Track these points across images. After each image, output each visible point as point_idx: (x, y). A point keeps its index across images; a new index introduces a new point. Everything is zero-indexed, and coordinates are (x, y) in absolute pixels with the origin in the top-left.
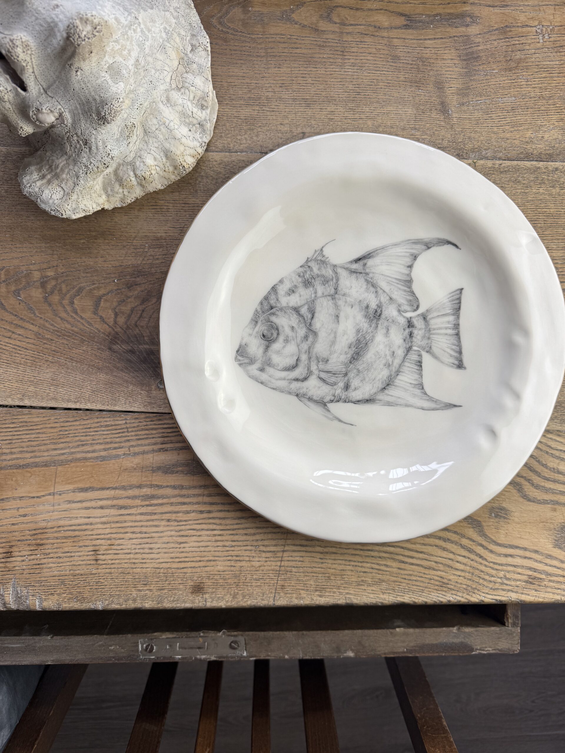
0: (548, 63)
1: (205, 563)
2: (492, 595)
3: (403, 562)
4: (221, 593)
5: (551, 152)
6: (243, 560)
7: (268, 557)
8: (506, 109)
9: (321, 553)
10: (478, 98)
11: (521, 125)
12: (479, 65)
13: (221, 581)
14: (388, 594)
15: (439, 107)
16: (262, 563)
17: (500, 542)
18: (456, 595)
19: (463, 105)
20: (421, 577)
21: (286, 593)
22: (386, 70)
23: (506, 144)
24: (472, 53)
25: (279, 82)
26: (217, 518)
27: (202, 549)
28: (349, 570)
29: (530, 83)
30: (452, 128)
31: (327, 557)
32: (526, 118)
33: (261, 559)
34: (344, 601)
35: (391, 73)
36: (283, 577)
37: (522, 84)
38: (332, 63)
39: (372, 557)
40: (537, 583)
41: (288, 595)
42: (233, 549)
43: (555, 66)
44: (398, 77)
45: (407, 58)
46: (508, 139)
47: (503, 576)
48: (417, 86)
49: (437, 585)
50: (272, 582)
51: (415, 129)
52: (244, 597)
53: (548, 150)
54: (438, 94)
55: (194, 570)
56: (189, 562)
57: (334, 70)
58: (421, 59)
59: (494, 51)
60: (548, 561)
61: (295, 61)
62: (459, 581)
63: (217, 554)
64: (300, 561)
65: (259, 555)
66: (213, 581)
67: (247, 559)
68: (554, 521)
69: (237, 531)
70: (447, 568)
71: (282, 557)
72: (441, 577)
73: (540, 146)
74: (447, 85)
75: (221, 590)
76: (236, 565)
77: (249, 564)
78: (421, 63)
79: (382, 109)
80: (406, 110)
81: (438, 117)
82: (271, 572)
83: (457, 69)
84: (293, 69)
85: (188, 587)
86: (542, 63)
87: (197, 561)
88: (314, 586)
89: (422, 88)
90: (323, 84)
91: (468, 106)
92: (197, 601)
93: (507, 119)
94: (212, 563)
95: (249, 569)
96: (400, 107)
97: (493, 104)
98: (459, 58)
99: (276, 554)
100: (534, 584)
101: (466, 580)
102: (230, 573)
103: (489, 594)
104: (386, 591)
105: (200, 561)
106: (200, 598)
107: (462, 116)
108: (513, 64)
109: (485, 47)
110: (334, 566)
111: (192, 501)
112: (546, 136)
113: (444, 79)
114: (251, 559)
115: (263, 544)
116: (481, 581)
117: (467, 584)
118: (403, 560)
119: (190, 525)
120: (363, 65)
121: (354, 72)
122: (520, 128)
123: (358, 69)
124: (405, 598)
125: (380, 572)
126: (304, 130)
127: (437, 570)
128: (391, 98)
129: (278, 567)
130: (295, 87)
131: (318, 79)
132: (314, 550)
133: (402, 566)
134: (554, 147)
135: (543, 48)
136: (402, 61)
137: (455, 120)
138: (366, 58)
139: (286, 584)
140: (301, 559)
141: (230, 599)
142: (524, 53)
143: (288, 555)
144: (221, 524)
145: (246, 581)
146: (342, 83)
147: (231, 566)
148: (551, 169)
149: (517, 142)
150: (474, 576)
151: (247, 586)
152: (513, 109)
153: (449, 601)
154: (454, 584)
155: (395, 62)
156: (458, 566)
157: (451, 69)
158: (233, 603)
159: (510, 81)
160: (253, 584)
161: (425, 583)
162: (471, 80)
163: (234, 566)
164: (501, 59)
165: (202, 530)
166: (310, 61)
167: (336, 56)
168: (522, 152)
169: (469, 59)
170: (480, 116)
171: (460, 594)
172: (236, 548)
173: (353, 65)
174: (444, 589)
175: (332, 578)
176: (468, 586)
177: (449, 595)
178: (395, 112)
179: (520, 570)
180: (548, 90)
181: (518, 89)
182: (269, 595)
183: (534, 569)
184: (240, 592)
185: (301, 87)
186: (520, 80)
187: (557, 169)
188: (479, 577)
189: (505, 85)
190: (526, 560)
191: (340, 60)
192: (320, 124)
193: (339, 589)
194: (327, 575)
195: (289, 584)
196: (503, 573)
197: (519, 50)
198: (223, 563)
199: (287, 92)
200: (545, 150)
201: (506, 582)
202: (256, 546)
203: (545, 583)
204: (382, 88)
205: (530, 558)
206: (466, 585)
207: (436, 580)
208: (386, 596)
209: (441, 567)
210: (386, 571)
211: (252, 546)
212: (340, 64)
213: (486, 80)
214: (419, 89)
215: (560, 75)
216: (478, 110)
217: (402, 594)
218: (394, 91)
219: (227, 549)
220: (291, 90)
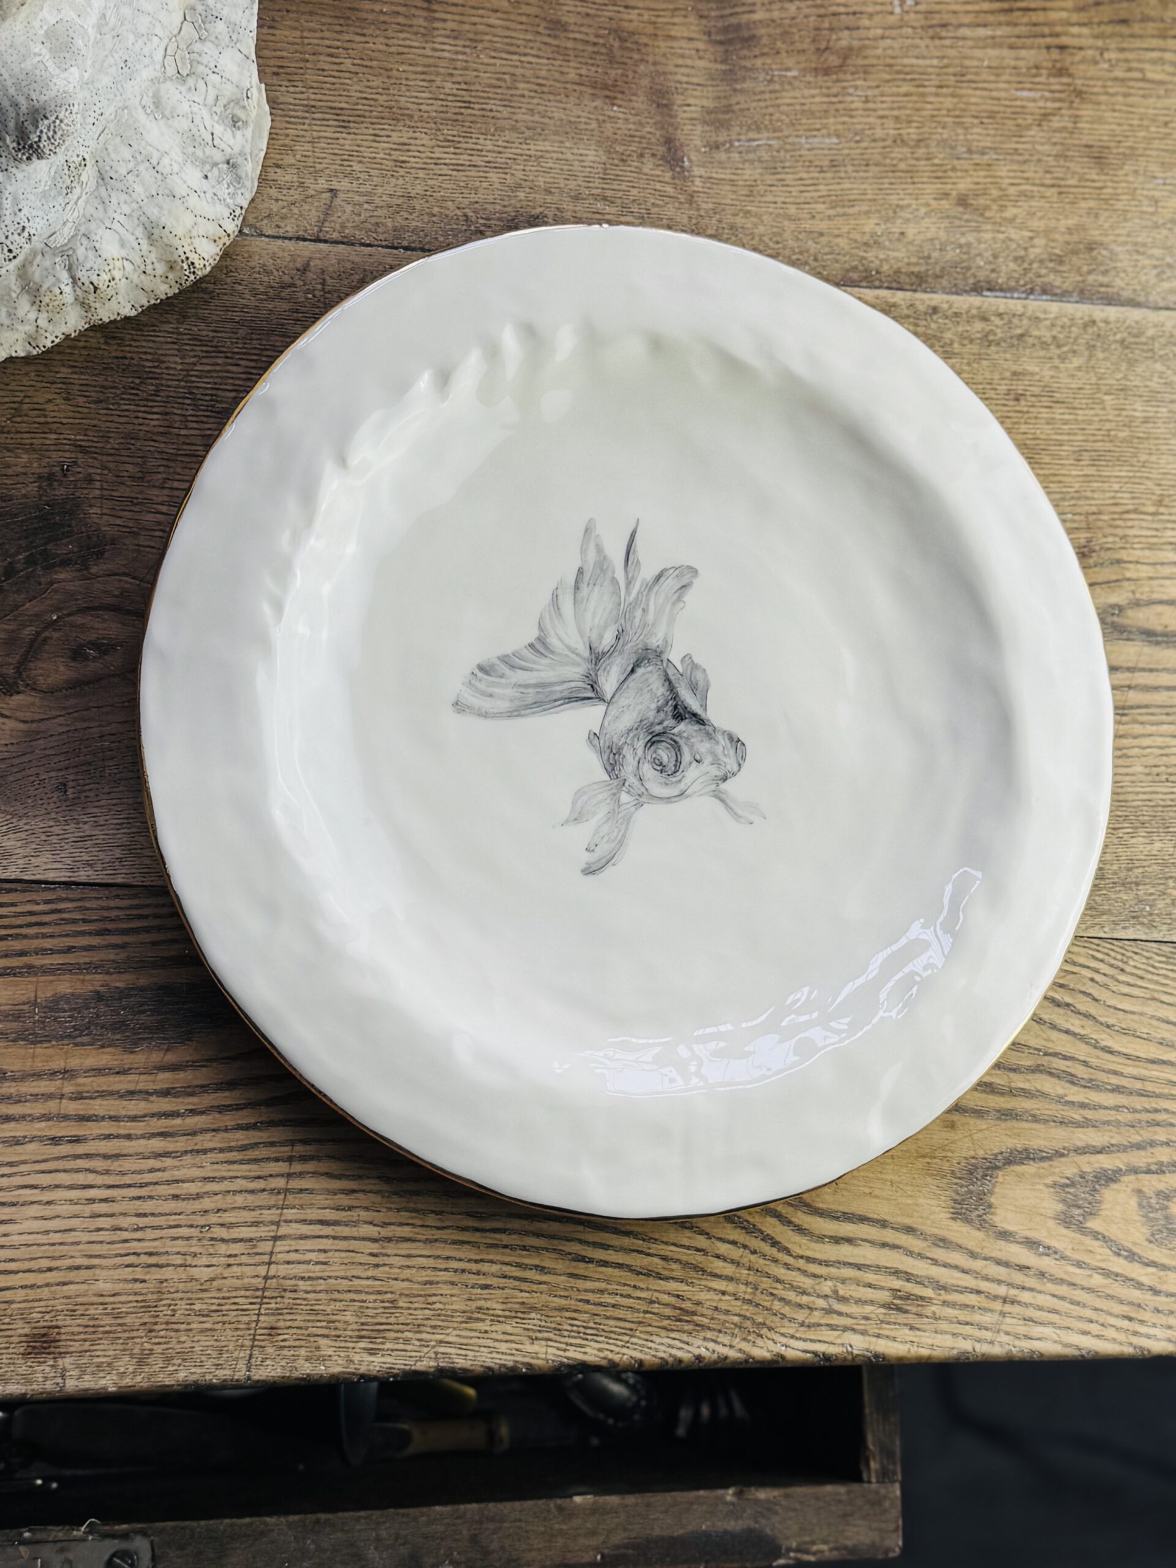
0: (914, 61)
1: (62, 1274)
2: (805, 1340)
3: (583, 1259)
4: (105, 1350)
5: (923, 268)
6: (168, 1265)
7: (236, 1256)
8: (817, 163)
9: (375, 1240)
10: (751, 135)
11: (852, 203)
12: (755, 57)
13: (108, 1320)
14: (544, 1343)
15: (661, 150)
16: (218, 1270)
17: (821, 1205)
18: (715, 1341)
19: (717, 147)
20: (629, 1296)
21: (282, 1347)
22: (533, 52)
23: (819, 246)
24: (738, 27)
25: (272, 62)
26: (98, 1155)
27: (57, 1238)
28: (445, 1282)
29: (871, 105)
30: (691, 202)
31: (389, 1252)
32: (863, 186)
33: (214, 1261)
34: (433, 1364)
35: (545, 61)
36: (273, 1306)
37: (853, 106)
38: (402, 28)
39: (506, 1247)
40: (914, 1309)
41: (285, 1352)
42: (138, 1235)
43: (930, 70)
44: (562, 73)
45: (583, 29)
46: (821, 234)
47: (829, 1293)
48: (607, 97)
49: (669, 1318)
50: (246, 1319)
51: (605, 198)
52: (168, 1360)
53: (916, 264)
54: (658, 118)
55: (32, 1294)
56: (18, 1272)
57: (407, 43)
58: (617, 32)
59: (790, 26)
60: (940, 1254)
61: (311, 13)
62: (723, 1306)
63: (96, 1249)
64: (317, 1263)
65: (211, 1251)
66: (84, 1321)
67: (179, 1260)
68: (949, 1154)
69: (151, 1187)
70: (693, 1274)
71: (272, 1253)
72: (678, 1296)
73: (896, 254)
74: (679, 99)
75: (105, 1344)
76: (147, 1277)
77: (182, 1274)
78: (617, 44)
79: (524, 146)
80: (581, 151)
81: (658, 172)
82: (242, 1293)
83: (701, 64)
84: (305, 34)
85: (15, 1339)
86: (899, 61)
87: (40, 1271)
88: (355, 1327)
89: (619, 102)
90: (380, 75)
91: (728, 151)
92: (39, 1377)
93: (821, 187)
94: (84, 1274)
95: (181, 1286)
96: (568, 144)
97: (786, 151)
98: (706, 38)
99: (255, 1246)
100: (906, 1312)
101: (739, 1303)
102: (131, 1298)
103: (797, 1339)
104: (539, 1335)
105: (50, 1269)
106: (48, 1369)
107: (714, 175)
108: (833, 60)
109: (767, 15)
110: (407, 1273)
111: (29, 1112)
112: (911, 231)
113: (673, 84)
114: (189, 1260)
115: (220, 1221)
116: (777, 1305)
117: (743, 1313)
118: (583, 1253)
119: (22, 1174)
120: (478, 37)
121: (457, 53)
122: (850, 211)
123: (465, 46)
124: (588, 1350)
125: (525, 1286)
126: (335, 185)
127: (667, 1279)
128: (547, 120)
129: (260, 1280)
130: (311, 77)
131: (368, 63)
132: (355, 1234)
133: (581, 1268)
134: (929, 257)
135: (901, 27)
136: (572, 35)
137: (698, 182)
138: (485, 20)
139: (281, 1324)
140: (322, 1257)
141: (131, 1369)
142: (855, 33)
143: (287, 1248)
144: (107, 1172)
145: (173, 1319)
146: (427, 77)
147: (136, 1280)
148: (922, 308)
149: (842, 242)
150: (758, 1292)
151: (177, 1331)
152: (833, 164)
153: (699, 1358)
154: (709, 1312)
155: (556, 37)
156: (719, 1266)
157: (689, 62)
158: (139, 1379)
159: (826, 99)
160: (192, 1326)
161: (638, 1311)
162: (735, 90)
163: (144, 1281)
164: (805, 46)
165: (57, 1186)
166: (349, 18)
167: (413, 11)
168: (854, 269)
169: (730, 42)
170: (757, 177)
171: (725, 1339)
172: (150, 1234)
173: (455, 34)
174: (687, 1327)
175: (401, 1304)
176: (745, 1317)
177: (698, 1342)
178: (555, 155)
179: (870, 1277)
180: (914, 125)
181: (845, 119)
182: (236, 1354)
183: (906, 1273)
184: (158, 1349)
185: (327, 79)
186: (849, 99)
187: (935, 310)
188: (772, 1294)
189: (814, 108)
190: (886, 1252)
191: (421, 22)
192: (373, 172)
193: (420, 1332)
194: (389, 1296)
195: (289, 1324)
196: (829, 1283)
197: (848, 28)
198: (112, 1272)
199: (291, 89)
200: (908, 264)
201: (837, 1306)
202: (203, 1227)
203: (934, 1308)
204: (523, 96)
205: (895, 1247)
206: (739, 1315)
207: (666, 1305)
208: (538, 1348)
209: (676, 1270)
210: (541, 1283)
211: (191, 1226)
212: (422, 30)
213: (771, 92)
214: (613, 105)
215: (940, 90)
216: (752, 162)
217: (578, 1341)
218: (552, 104)
219: (126, 1235)
220: (300, 84)
